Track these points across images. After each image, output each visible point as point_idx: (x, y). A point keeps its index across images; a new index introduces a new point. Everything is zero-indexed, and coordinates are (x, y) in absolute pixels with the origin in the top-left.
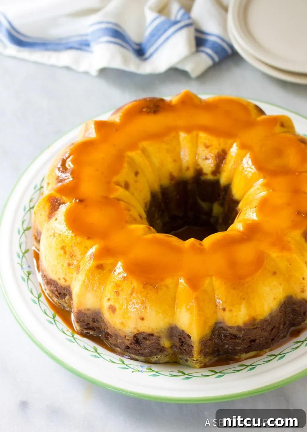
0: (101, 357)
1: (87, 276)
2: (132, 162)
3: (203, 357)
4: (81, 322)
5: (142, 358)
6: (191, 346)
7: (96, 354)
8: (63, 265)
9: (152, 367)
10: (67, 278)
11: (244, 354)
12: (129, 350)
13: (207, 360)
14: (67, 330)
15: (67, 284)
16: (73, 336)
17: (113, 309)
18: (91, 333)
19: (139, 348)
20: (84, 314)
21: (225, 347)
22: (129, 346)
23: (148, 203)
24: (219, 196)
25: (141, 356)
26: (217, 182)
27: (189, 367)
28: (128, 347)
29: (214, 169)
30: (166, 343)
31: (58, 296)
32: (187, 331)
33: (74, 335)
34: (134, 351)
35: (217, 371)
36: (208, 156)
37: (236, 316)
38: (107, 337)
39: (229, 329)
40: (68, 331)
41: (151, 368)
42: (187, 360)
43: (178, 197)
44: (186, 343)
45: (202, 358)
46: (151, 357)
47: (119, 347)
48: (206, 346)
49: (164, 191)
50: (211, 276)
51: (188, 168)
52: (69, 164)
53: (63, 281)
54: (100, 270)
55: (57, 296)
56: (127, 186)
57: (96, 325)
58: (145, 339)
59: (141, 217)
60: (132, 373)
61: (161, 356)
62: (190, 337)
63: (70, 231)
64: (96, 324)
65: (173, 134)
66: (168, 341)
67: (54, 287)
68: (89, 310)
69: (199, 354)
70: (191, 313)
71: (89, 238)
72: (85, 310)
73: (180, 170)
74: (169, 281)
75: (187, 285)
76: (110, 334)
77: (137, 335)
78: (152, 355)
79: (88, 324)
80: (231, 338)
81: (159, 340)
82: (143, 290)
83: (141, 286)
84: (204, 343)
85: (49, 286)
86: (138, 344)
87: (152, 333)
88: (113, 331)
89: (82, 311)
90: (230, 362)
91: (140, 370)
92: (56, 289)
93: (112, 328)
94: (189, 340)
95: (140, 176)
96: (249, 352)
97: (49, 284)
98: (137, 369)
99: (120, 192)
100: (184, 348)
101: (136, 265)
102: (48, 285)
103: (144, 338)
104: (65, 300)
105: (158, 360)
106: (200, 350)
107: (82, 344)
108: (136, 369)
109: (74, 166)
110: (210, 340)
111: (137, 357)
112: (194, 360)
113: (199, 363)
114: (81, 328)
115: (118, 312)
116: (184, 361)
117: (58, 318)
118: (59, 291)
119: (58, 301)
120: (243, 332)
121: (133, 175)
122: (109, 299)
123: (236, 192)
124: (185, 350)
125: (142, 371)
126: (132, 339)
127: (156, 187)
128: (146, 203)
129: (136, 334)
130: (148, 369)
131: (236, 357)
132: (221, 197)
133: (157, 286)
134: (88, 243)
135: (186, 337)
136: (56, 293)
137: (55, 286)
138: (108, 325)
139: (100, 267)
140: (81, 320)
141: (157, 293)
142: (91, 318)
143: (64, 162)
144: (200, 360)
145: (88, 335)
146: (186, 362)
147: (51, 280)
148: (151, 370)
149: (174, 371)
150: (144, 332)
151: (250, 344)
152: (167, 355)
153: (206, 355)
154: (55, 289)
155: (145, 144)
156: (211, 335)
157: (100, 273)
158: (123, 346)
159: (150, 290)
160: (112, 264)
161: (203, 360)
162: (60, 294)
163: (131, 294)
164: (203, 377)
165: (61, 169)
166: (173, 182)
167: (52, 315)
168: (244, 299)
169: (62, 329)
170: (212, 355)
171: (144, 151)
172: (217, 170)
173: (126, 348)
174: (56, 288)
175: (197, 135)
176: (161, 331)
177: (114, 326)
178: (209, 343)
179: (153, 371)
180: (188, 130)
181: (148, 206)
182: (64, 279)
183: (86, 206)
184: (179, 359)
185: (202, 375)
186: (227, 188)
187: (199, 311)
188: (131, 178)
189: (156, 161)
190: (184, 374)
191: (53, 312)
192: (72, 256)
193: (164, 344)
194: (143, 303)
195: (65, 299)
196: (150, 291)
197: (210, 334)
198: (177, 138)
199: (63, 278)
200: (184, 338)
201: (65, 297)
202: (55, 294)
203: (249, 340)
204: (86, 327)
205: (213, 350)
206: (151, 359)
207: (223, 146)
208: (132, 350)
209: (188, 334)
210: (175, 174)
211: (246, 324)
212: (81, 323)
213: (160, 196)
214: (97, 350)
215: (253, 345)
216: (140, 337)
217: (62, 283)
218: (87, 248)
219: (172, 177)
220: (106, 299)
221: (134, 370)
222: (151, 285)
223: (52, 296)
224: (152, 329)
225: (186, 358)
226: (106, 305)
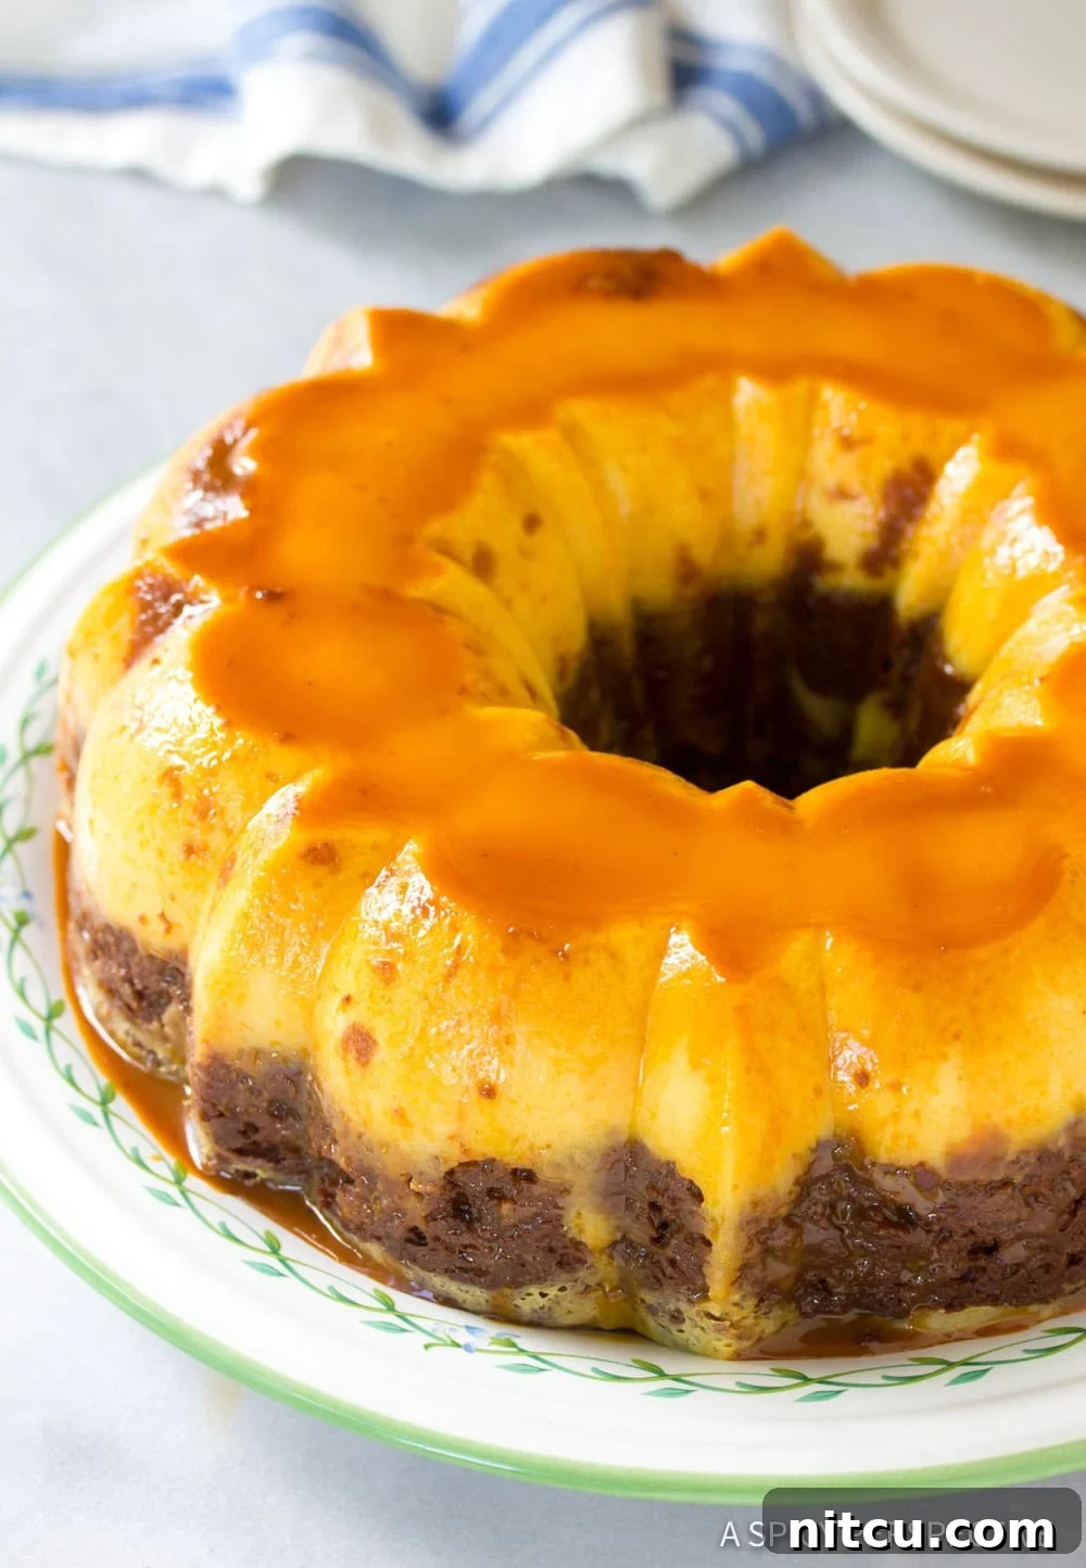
0: (295, 1274)
1: (261, 888)
2: (514, 474)
3: (751, 1303)
4: (221, 1115)
5: (476, 1295)
6: (699, 1243)
7: (273, 1262)
8: (161, 853)
9: (517, 1337)
10: (172, 916)
11: (943, 1311)
12: (420, 1251)
13: (768, 1326)
14: (154, 1153)
15: (173, 943)
16: (179, 1182)
17: (360, 1044)
18: (262, 1171)
19: (466, 1239)
20: (234, 1075)
21: (855, 1269)
22: (422, 1226)
23: (573, 666)
24: (886, 665)
25: (472, 1282)
26: (882, 606)
27: (685, 1349)
28: (416, 1237)
29: (872, 542)
30: (590, 1225)
31: (134, 1005)
32: (690, 1164)
33: (184, 1179)
34: (443, 1254)
35: (809, 1376)
36: (854, 485)
37: (917, 1114)
38: (330, 1189)
39: (877, 1176)
40: (159, 1158)
41: (515, 1340)
42: (677, 1317)
43: (707, 662)
44: (681, 1228)
45: (745, 1312)
46: (516, 1292)
47: (379, 1239)
48: (767, 1251)
49: (649, 628)
50: (819, 927)
51: (760, 535)
52: (244, 465)
53: (160, 927)
54: (321, 872)
55: (129, 1008)
56: (483, 564)
57: (283, 1131)
58: (495, 1194)
59: (532, 692)
60: (423, 1349)
61: (562, 1289)
62: (698, 1196)
63: (208, 705)
64: (286, 1129)
65: (710, 382)
66: (600, 1217)
67: (120, 966)
68: (257, 1053)
69: (733, 1283)
70: (713, 1080)
71: (288, 738)
72: (241, 1053)
73: (726, 541)
74: (624, 935)
75: (702, 953)
76: (341, 1172)
77: (460, 1177)
78: (520, 1279)
79: (250, 1128)
80: (887, 1223)
81: (556, 1207)
82: (502, 959)
83: (499, 942)
84: (761, 1231)
85: (98, 963)
86: (463, 1220)
87: (528, 1165)
88: (352, 1153)
89: (228, 1062)
90: (874, 1345)
91: (462, 1343)
92: (127, 973)
93: (353, 1138)
94: (695, 1208)
95: (544, 538)
96: (962, 1307)
97: (99, 953)
98: (449, 1337)
99: (451, 583)
100: (669, 1252)
101: (486, 856)
102: (96, 957)
103: (491, 1192)
104: (162, 1026)
105: (550, 1309)
106: (738, 1264)
107: (215, 1216)
108: (443, 1336)
109: (260, 465)
110: (788, 1221)
111: (453, 1288)
112: (710, 1316)
113: (733, 1331)
114: (216, 1148)
115: (382, 1055)
116: (666, 1322)
117: (122, 1105)
118: (139, 986)
119: (133, 1031)
120: (941, 1197)
121: (515, 525)
122: (348, 999)
123: (961, 646)
124: (673, 1262)
125: (468, 1348)
126: (436, 1191)
127: (616, 605)
128: (562, 662)
129: (454, 1164)
130: (496, 1340)
131: (906, 1326)
132: (895, 672)
133: (567, 947)
134: (282, 757)
135: (683, 1194)
136: (126, 990)
137: (122, 958)
138: (337, 1126)
139: (321, 856)
140: (221, 1108)
141: (567, 978)
142: (266, 1095)
143: (221, 453)
144: (735, 1318)
145: (249, 1183)
146: (674, 1329)
147: (108, 928)
148: (514, 1345)
149: (618, 1358)
150: (492, 1161)
151: (971, 1264)
152: (587, 1289)
153: (766, 1294)
154: (123, 972)
155: (581, 411)
156: (793, 1197)
157: (318, 884)
158: (397, 1229)
159: (537, 962)
160: (375, 847)
161: (750, 1321)
162: (140, 995)
163: (450, 975)
164: (744, 1392)
165: (206, 477)
166: (690, 592)
167: (101, 1092)
168: (957, 1037)
169: (135, 1150)
170: (793, 1306)
171: (572, 436)
172: (885, 555)
173: (408, 1240)
174: (128, 967)
175: (813, 398)
176: (571, 1158)
177: (362, 1130)
178: (782, 1236)
179: (522, 1351)
180: (774, 371)
181: (572, 676)
182: (162, 916)
183: (292, 616)
184: (643, 1314)
185: (739, 1384)
186: (925, 633)
187: (748, 1070)
188: (505, 537)
189: (620, 484)
190: (661, 1374)
191: (104, 1080)
192: (204, 810)
193: (581, 1231)
194: (497, 1017)
195: (160, 1020)
196: (533, 967)
197: (790, 1193)
198: (725, 397)
199: (160, 912)
200: (674, 1201)
201: (163, 1012)
202: (120, 998)
203: (968, 1242)
204: (240, 1143)
205: (799, 1277)
206: (519, 1302)
207: (918, 445)
208: (434, 1250)
209: (691, 1182)
210: (703, 554)
211: (957, 1160)
212: (222, 1120)
213: (627, 646)
214: (279, 1246)
215: (984, 1270)
216: (475, 1185)
217: (153, 938)
218: (273, 781)
219: (687, 570)
220: (337, 1000)
221: (435, 1341)
222: (542, 940)
223: (109, 1013)
224: (531, 1148)
225: (672, 1307)
226: (334, 1023)
